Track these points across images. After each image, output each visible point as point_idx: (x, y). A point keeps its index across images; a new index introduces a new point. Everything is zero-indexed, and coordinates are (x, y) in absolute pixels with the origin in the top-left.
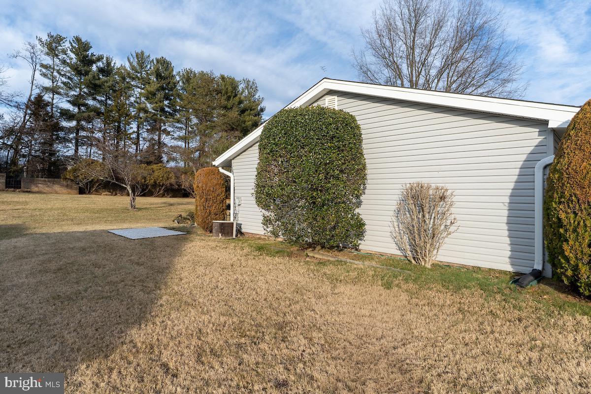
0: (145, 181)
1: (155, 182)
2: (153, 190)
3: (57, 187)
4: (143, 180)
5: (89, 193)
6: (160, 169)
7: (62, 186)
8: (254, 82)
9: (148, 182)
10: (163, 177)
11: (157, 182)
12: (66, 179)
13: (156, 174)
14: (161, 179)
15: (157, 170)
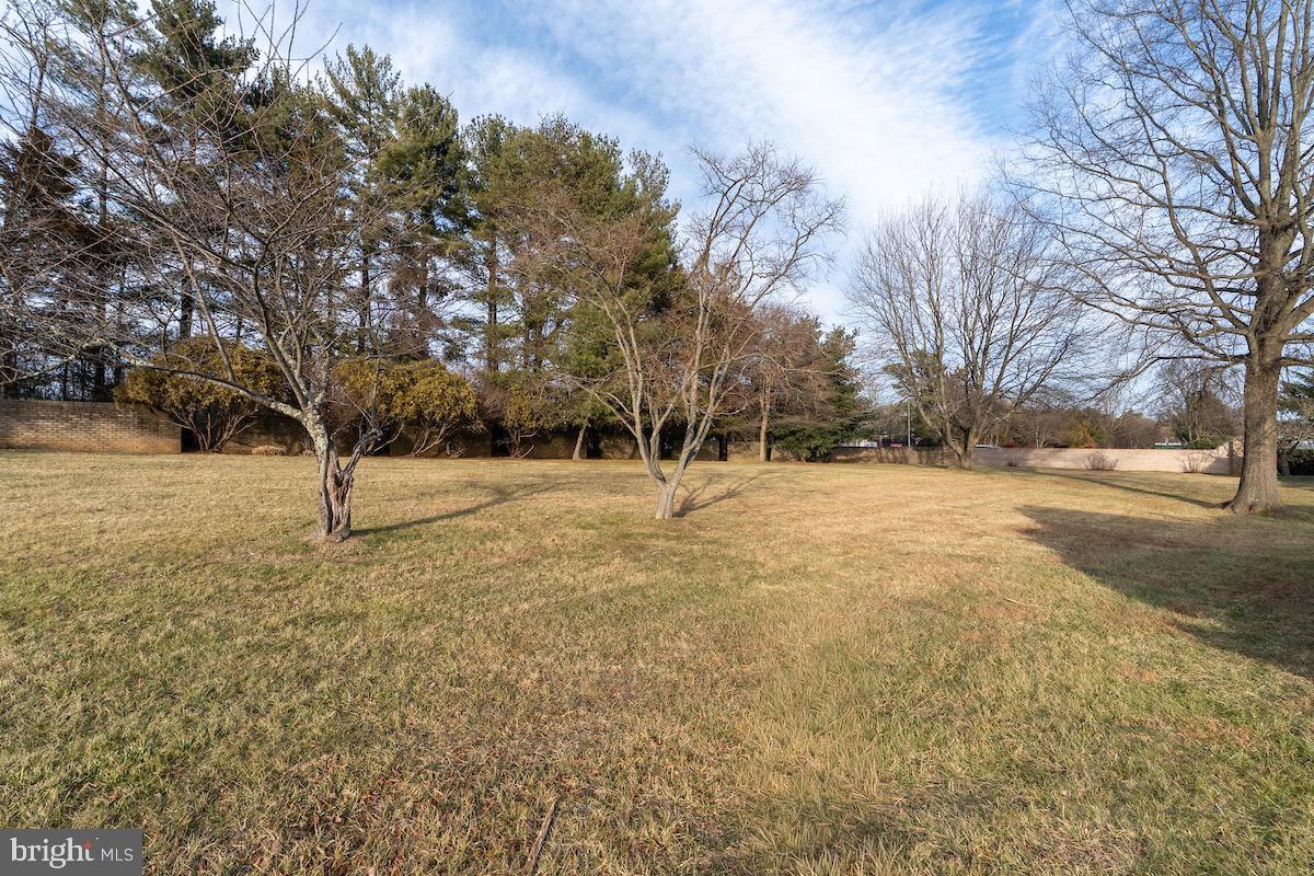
0: (388, 411)
1: (419, 413)
2: (413, 437)
3: (106, 430)
4: (383, 406)
5: (211, 446)
6: (433, 374)
7: (125, 424)
8: (660, 159)
9: (397, 411)
10: (442, 396)
11: (426, 412)
12: (128, 401)
13: (421, 387)
14: (438, 402)
15: (424, 375)
